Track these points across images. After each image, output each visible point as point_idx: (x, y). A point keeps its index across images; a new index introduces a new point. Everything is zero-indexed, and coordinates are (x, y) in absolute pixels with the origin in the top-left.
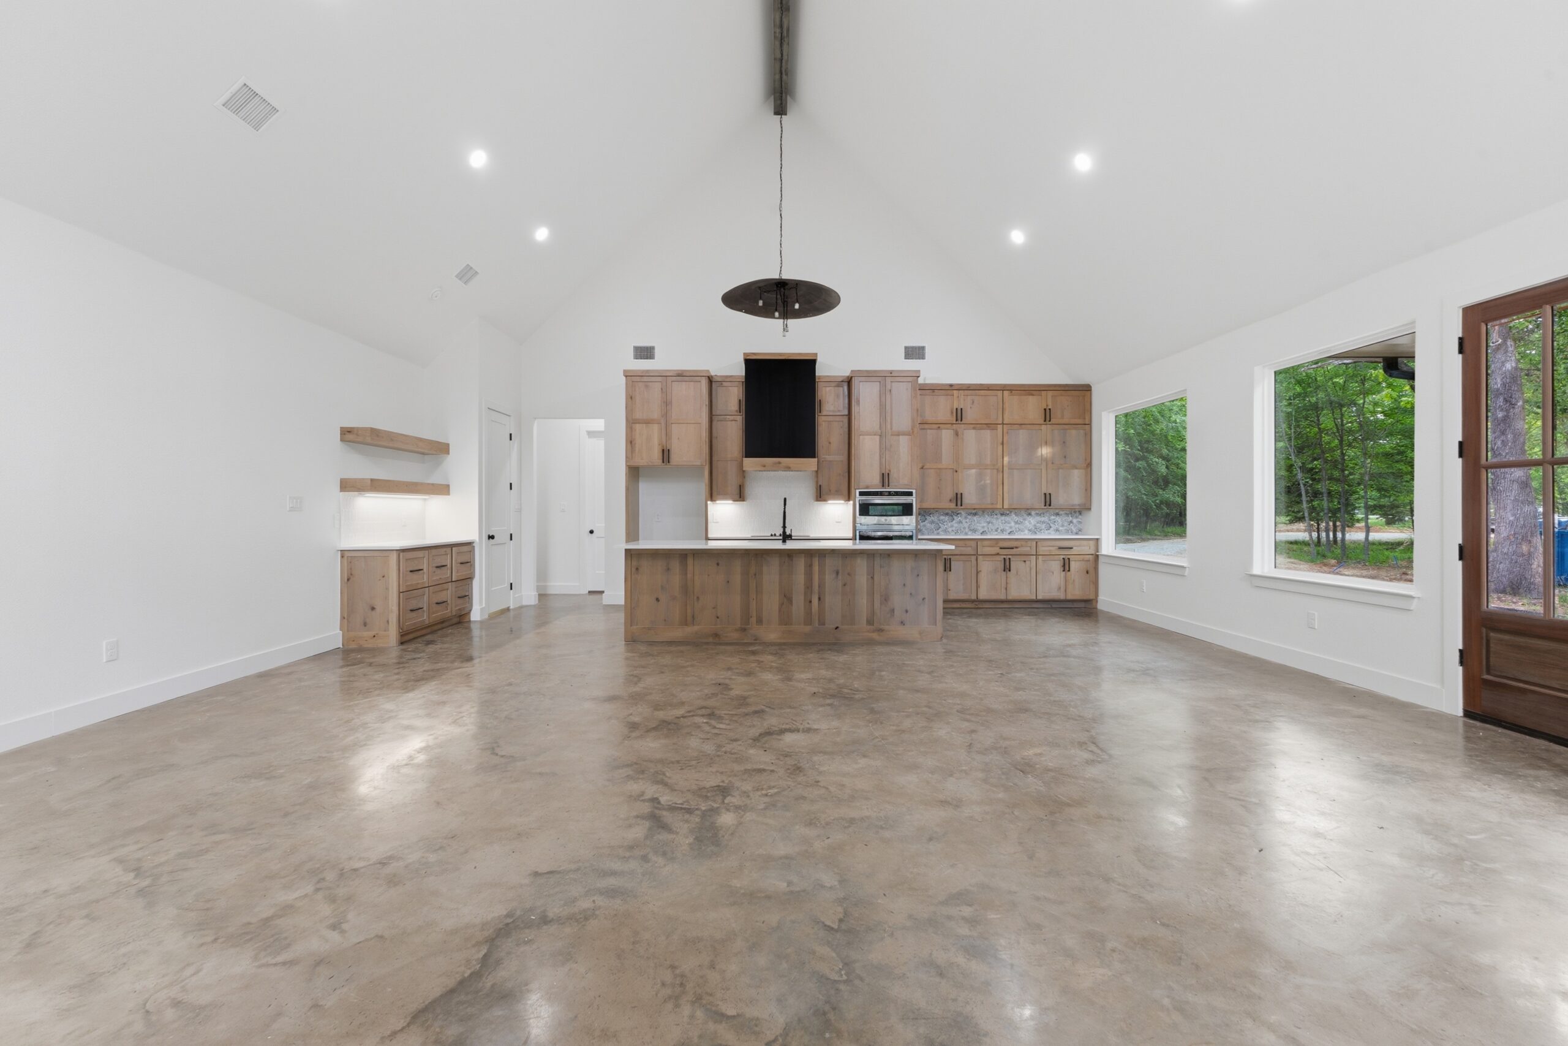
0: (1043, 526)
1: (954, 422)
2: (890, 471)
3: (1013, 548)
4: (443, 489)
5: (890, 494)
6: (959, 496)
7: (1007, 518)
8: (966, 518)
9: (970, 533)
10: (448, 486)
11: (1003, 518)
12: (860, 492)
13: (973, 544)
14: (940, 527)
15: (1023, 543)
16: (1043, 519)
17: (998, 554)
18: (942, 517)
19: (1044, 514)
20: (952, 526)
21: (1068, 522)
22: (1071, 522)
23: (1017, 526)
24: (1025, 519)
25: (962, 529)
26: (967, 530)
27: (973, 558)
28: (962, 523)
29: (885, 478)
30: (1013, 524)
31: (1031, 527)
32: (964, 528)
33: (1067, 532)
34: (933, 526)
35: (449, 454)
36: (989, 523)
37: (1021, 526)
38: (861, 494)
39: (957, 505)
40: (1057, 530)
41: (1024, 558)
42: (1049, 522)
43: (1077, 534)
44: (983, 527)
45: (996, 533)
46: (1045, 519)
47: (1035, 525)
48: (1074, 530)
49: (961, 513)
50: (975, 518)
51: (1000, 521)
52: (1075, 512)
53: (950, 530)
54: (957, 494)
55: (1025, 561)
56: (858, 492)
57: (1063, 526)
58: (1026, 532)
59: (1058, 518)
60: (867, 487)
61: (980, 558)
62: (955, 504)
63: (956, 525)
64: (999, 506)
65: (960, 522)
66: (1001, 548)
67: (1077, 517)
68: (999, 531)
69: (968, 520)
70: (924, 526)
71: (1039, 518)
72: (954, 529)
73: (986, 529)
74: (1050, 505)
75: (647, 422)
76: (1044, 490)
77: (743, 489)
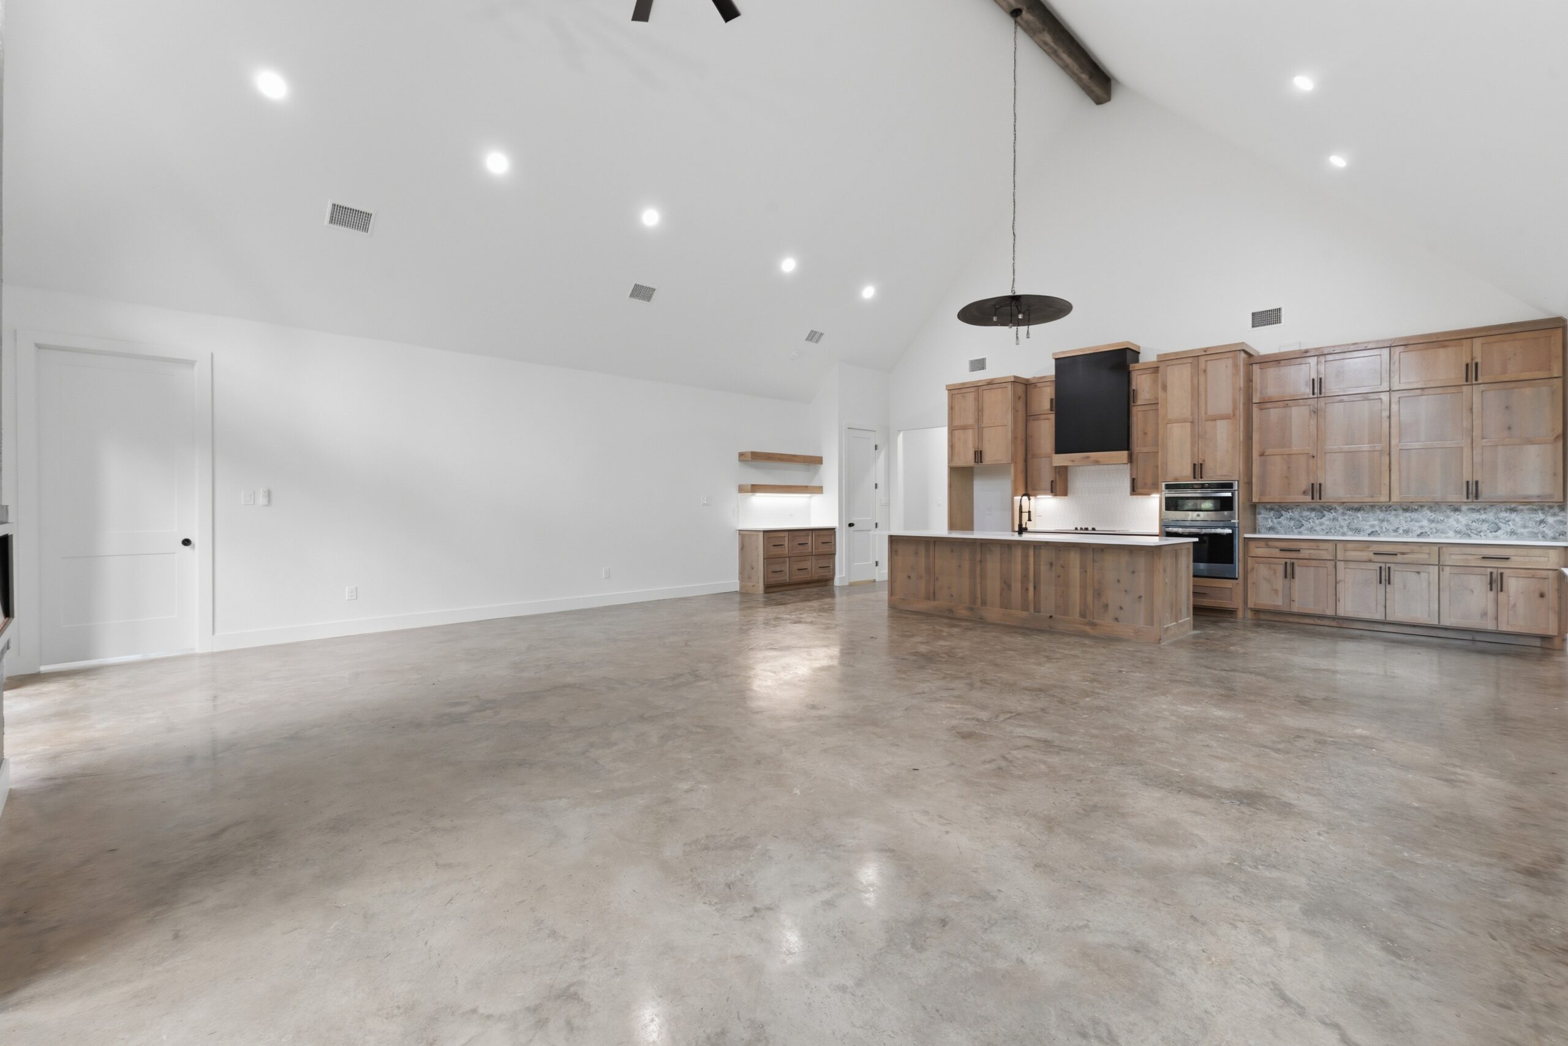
0: (1485, 526)
1: (1311, 396)
2: (1204, 461)
3: (1396, 554)
4: (819, 490)
5: (1202, 486)
6: (1317, 487)
7: (1414, 515)
8: (1343, 514)
9: (1350, 533)
10: (822, 487)
11: (1408, 514)
12: (1166, 485)
13: (1330, 546)
14: (1303, 525)
15: (1415, 548)
16: (1483, 516)
17: (1370, 561)
18: (1306, 513)
19: (1485, 509)
20: (1321, 524)
21: (1536, 522)
22: (1542, 522)
23: (1433, 525)
24: (1448, 517)
25: (1338, 528)
26: (1345, 529)
27: (1330, 565)
28: (1337, 520)
29: (1198, 469)
30: (1425, 523)
31: (1460, 527)
32: (1341, 527)
33: (1535, 535)
34: (1292, 523)
35: (822, 463)
36: (1382, 521)
37: (1440, 526)
38: (1168, 487)
39: (1313, 498)
40: (1513, 533)
41: (1416, 568)
42: (1497, 521)
43: (1554, 539)
44: (1372, 526)
45: (1395, 534)
46: (1490, 516)
47: (1467, 525)
48: (1550, 533)
49: (1335, 508)
50: (1359, 514)
51: (1401, 518)
52: (1551, 507)
53: (1318, 528)
54: (1313, 485)
55: (1418, 573)
56: (1164, 484)
57: (1525, 527)
58: (1451, 533)
59: (1514, 515)
60: (1176, 480)
61: (1340, 565)
62: (1310, 497)
63: (1327, 523)
64: (1384, 498)
65: (1334, 519)
66: (1375, 554)
67: (1554, 515)
68: (1401, 531)
69: (1346, 517)
70: (1279, 523)
71: (1476, 516)
72: (1324, 527)
73: (1377, 528)
74: (1477, 497)
75: (964, 428)
76: (1467, 476)
77: (1056, 484)
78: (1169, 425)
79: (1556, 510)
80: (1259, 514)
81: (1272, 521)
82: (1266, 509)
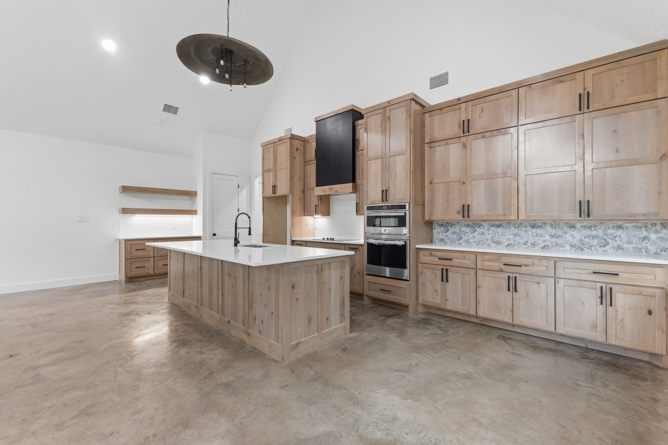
0: (595, 242)
1: (462, 135)
2: (389, 188)
3: (521, 266)
4: (193, 212)
5: (389, 208)
6: (466, 208)
7: (539, 231)
8: (488, 229)
9: (493, 245)
10: (196, 211)
11: (534, 230)
12: (367, 207)
13: (473, 257)
14: (462, 238)
15: (535, 261)
16: (594, 233)
17: (501, 271)
18: (464, 229)
19: (596, 226)
20: (474, 237)
21: (640, 238)
22: (645, 238)
23: (553, 240)
24: (565, 233)
25: (485, 241)
26: (490, 242)
27: (472, 272)
28: (484, 234)
29: (385, 194)
30: (547, 237)
31: (575, 242)
32: (487, 240)
33: (638, 251)
34: (455, 236)
35: (197, 196)
36: (516, 235)
37: (559, 241)
38: (369, 208)
39: (463, 217)
40: (619, 248)
41: (536, 279)
42: (605, 237)
43: (657, 254)
44: (509, 239)
45: (524, 246)
46: (599, 232)
47: (580, 240)
48: (652, 249)
49: (483, 225)
50: (499, 230)
51: (529, 233)
52: (654, 225)
53: (472, 241)
54: (463, 205)
55: (538, 283)
56: (366, 206)
57: (629, 242)
58: (568, 247)
59: (620, 232)
60: (373, 203)
62: (461, 216)
63: (478, 236)
64: (513, 217)
65: (483, 234)
66: (504, 264)
67: (657, 232)
68: (529, 244)
69: (490, 232)
70: (447, 236)
71: (587, 232)
72: (475, 240)
73: (512, 242)
74: (588, 215)
75: (268, 171)
76: (579, 197)
77: (318, 207)
78: (369, 162)
79: (659, 227)
80: (435, 229)
81: (442, 235)
82: (439, 225)
